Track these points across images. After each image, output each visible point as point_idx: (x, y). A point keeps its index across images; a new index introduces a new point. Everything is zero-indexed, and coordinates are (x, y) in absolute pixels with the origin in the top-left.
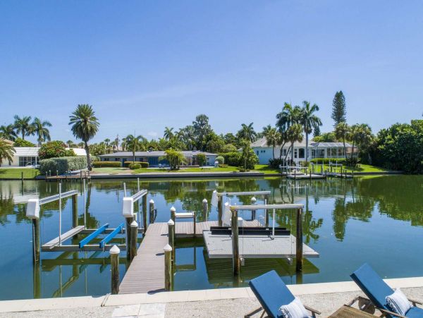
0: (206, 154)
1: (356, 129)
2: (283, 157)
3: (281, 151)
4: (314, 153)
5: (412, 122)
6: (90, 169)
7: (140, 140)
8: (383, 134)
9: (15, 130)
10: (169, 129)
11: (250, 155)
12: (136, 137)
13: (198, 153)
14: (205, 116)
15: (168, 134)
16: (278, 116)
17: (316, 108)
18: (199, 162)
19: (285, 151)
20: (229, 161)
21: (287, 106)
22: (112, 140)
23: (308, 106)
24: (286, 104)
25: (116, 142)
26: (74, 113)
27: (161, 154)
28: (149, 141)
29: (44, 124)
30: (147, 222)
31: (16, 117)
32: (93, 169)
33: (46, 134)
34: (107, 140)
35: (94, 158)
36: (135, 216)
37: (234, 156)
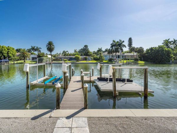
0: (87, 57)
1: (138, 49)
2: (113, 58)
3: (112, 56)
4: (123, 57)
5: (159, 46)
6: (52, 61)
7: (67, 53)
8: (147, 50)
9: (31, 50)
10: (76, 50)
11: (102, 57)
12: (66, 51)
13: (85, 57)
14: (87, 46)
15: (75, 51)
16: (111, 44)
17: (123, 42)
18: (85, 59)
19: (113, 56)
20: (95, 59)
21: (114, 41)
22: (59, 53)
23: (121, 41)
24: (113, 41)
25: (60, 54)
26: (48, 44)
27: (74, 57)
28: (70, 53)
29: (39, 48)
30: (71, 76)
31: (32, 46)
32: (53, 61)
33: (40, 51)
34: (57, 53)
35: (54, 58)
36: (67, 71)
37: (96, 57)
